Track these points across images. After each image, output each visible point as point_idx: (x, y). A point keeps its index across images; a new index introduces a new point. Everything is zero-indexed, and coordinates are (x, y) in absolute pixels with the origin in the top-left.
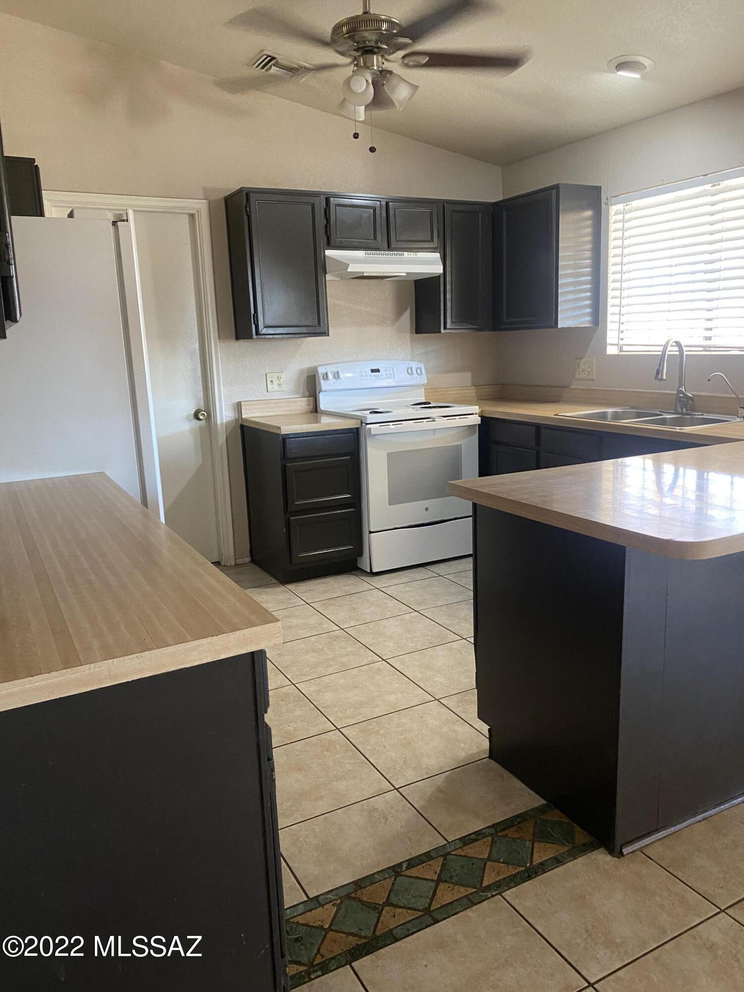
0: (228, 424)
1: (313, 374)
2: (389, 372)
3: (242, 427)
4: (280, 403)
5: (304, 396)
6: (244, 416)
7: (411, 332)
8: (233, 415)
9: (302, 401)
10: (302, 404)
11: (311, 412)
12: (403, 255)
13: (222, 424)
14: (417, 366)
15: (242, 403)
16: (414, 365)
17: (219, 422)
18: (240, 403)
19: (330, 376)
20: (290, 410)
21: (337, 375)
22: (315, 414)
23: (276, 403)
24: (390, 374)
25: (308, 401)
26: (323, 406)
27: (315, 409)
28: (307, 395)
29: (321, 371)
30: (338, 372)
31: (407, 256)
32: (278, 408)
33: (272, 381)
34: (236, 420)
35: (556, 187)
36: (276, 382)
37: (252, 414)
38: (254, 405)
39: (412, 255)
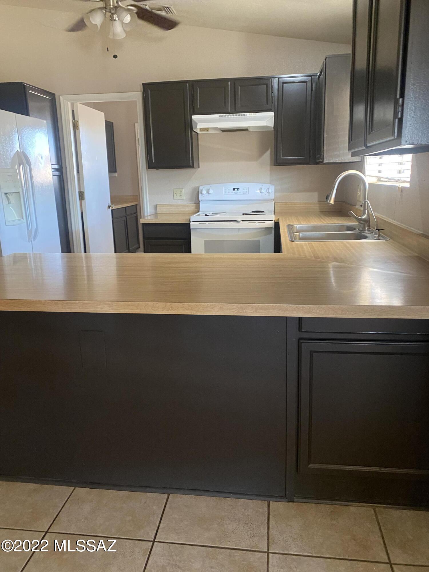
2: (245, 190)
4: (179, 206)
5: (196, 203)
6: (158, 213)
7: (271, 165)
8: (154, 211)
9: (192, 206)
10: (193, 208)
12: (246, 115)
14: (268, 187)
15: (158, 205)
16: (266, 186)
17: (146, 215)
19: (205, 192)
21: (208, 192)
23: (177, 206)
24: (246, 192)
25: (196, 206)
28: (198, 203)
29: (200, 189)
31: (249, 116)
33: (176, 194)
36: (178, 195)
37: (163, 212)
38: (163, 206)
39: (252, 115)
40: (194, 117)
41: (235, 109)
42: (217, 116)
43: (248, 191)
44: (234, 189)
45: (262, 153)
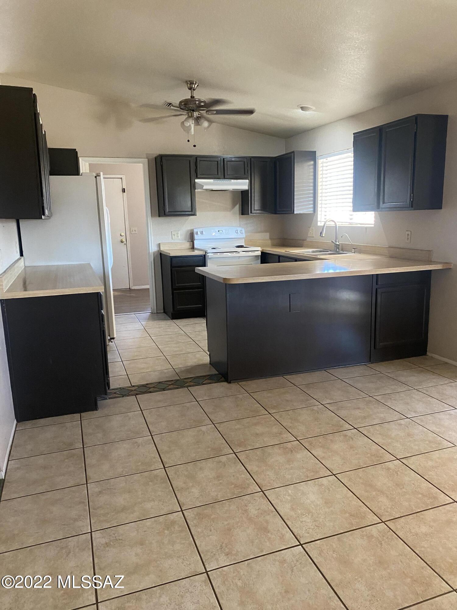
0: (154, 253)
1: (192, 232)
2: (226, 232)
3: (161, 254)
4: (177, 244)
5: (188, 241)
6: (161, 249)
7: (239, 214)
8: (157, 249)
9: (187, 244)
10: (188, 245)
11: (191, 249)
12: (231, 181)
13: (152, 252)
14: (240, 229)
15: (161, 244)
16: (239, 229)
17: (151, 251)
18: (160, 243)
19: (199, 233)
20: (182, 247)
21: (202, 233)
22: (193, 249)
23: (175, 244)
24: (227, 233)
25: (190, 244)
26: (195, 246)
27: (193, 248)
28: (190, 241)
29: (195, 231)
30: (202, 232)
31: (233, 181)
32: (176, 246)
33: (174, 235)
34: (158, 251)
35: (293, 152)
36: (176, 236)
37: (165, 249)
38: (166, 244)
39: (235, 181)
40: (196, 180)
41: (224, 176)
42: (212, 181)
43: (228, 232)
44: (219, 231)
45: (234, 206)
